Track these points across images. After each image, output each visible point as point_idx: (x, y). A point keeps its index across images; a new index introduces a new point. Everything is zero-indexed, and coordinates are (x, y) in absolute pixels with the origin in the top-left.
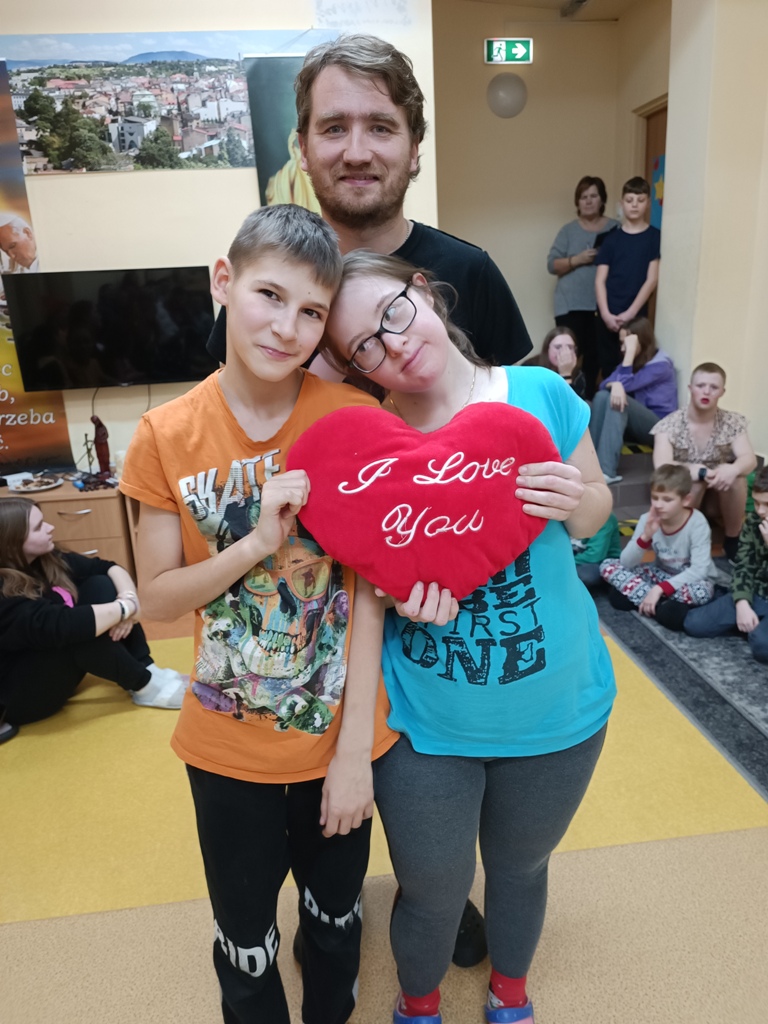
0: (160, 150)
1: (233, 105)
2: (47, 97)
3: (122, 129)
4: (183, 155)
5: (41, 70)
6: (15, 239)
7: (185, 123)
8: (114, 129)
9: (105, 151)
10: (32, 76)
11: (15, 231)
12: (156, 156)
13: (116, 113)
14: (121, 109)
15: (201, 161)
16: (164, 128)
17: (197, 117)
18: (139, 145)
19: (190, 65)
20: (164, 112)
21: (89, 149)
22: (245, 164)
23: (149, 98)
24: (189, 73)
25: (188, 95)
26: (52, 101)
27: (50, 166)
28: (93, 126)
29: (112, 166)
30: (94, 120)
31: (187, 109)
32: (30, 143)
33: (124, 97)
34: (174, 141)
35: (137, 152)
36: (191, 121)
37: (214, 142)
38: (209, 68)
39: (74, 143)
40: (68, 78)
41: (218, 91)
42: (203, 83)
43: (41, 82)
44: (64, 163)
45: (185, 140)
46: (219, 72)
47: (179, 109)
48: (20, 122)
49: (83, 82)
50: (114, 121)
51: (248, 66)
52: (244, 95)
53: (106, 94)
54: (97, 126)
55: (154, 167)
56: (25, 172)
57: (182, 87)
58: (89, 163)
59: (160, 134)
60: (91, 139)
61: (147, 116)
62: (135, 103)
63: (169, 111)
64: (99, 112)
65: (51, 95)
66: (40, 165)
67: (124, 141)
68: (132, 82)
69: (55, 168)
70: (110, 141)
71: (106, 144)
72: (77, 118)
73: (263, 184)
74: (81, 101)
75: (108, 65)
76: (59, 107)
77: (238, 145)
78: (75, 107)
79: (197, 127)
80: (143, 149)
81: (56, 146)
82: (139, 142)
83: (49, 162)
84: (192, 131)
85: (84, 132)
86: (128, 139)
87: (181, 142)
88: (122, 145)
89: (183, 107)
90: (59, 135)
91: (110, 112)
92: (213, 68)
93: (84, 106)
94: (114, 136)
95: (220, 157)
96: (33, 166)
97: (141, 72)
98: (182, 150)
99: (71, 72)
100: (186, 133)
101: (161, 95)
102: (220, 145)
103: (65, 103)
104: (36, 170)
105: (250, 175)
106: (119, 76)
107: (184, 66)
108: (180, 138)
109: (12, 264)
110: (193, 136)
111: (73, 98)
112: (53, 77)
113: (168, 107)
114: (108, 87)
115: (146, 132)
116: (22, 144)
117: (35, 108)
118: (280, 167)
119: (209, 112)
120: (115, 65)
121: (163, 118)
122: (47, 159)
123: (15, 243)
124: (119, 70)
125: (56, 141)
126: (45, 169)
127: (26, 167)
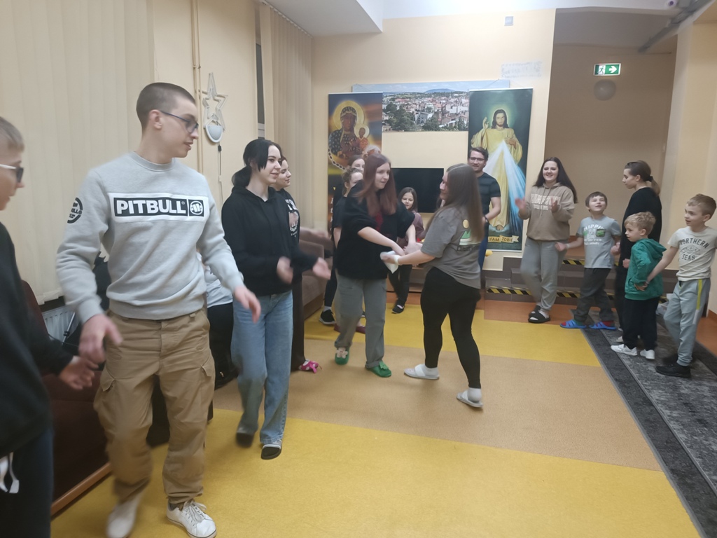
0: (432, 124)
1: (463, 108)
3: (420, 116)
4: (441, 126)
5: (394, 96)
7: (443, 115)
8: (416, 116)
9: (412, 124)
10: (391, 97)
12: (431, 126)
13: (419, 111)
14: (420, 109)
15: (447, 128)
16: (435, 116)
17: (448, 112)
18: (425, 122)
19: (449, 93)
20: (436, 111)
21: (406, 123)
22: (464, 129)
23: (431, 105)
24: (448, 97)
25: (446, 105)
26: (396, 106)
28: (409, 115)
29: (414, 130)
30: (410, 113)
31: (445, 109)
32: (386, 121)
33: (422, 105)
34: (438, 121)
35: (424, 125)
36: (446, 114)
37: (454, 122)
38: (455, 95)
39: (402, 121)
40: (403, 98)
41: (458, 103)
42: (452, 100)
43: (393, 99)
44: (397, 128)
46: (459, 96)
47: (442, 109)
48: (384, 113)
49: (408, 100)
50: (417, 114)
51: (471, 93)
52: (468, 104)
53: (415, 104)
54: (411, 115)
55: (429, 130)
57: (444, 101)
58: (406, 128)
59: (433, 118)
60: (408, 120)
61: (430, 112)
62: (426, 107)
64: (412, 110)
66: (388, 129)
68: (426, 100)
69: (393, 130)
71: (413, 121)
72: (404, 112)
73: (470, 138)
74: (406, 106)
75: (418, 93)
76: (398, 108)
77: (463, 123)
78: (404, 108)
79: (448, 116)
80: (426, 124)
81: (395, 122)
84: (446, 117)
85: (406, 117)
86: (421, 120)
87: (441, 122)
88: (419, 122)
90: (397, 118)
91: (416, 110)
92: (457, 95)
93: (407, 108)
94: (416, 119)
95: (455, 127)
97: (430, 96)
98: (441, 124)
99: (404, 96)
100: (443, 118)
101: (436, 104)
102: (456, 123)
103: (400, 107)
104: (386, 130)
105: (466, 134)
106: (421, 97)
107: (447, 94)
108: (440, 120)
110: (446, 119)
111: (404, 105)
112: (398, 98)
113: (438, 109)
114: (417, 102)
115: (428, 117)
116: (383, 121)
117: (390, 108)
118: (478, 131)
119: (453, 111)
120: (421, 94)
121: (435, 113)
122: (391, 127)
124: (422, 95)
125: (395, 120)
126: (390, 130)
127: (383, 129)
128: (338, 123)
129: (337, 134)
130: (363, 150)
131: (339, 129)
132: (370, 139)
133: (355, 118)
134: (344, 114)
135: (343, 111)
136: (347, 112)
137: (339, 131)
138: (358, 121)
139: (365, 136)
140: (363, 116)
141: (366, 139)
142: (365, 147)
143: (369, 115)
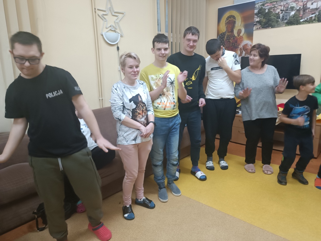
0: (294, 20)
2: (264, 9)
3: (284, 15)
4: (302, 21)
5: (264, 2)
6: (247, 48)
7: (304, 11)
8: (281, 15)
9: (277, 21)
10: (261, 3)
11: (248, 45)
12: (293, 22)
13: (283, 11)
15: (307, 22)
17: (309, 8)
18: (288, 19)
20: (298, 8)
21: (273, 22)
23: (294, 5)
25: (307, 2)
27: (261, 27)
28: (275, 15)
29: (279, 26)
30: (276, 13)
31: (306, 6)
32: (257, 21)
33: (286, 6)
34: (299, 17)
35: (287, 21)
36: (307, 10)
37: (314, 15)
39: (269, 20)
40: (271, 3)
43: (263, 5)
44: (265, 26)
45: (303, 16)
47: (303, 7)
48: (256, 16)
49: (275, 3)
50: (281, 13)
53: (281, 6)
54: (276, 15)
55: (291, 25)
56: (254, 29)
58: (272, 25)
59: (295, 15)
60: (274, 19)
61: (292, 10)
62: (289, 7)
63: (300, 8)
64: (279, 10)
65: (265, 8)
66: (258, 27)
67: (283, 18)
69: (262, 28)
70: (279, 19)
71: (278, 19)
72: (271, 13)
74: (273, 8)
76: (267, 11)
78: (271, 10)
79: (308, 11)
80: (289, 20)
81: (264, 22)
82: (288, 18)
83: (261, 26)
84: (306, 13)
85: (272, 17)
86: (285, 17)
88: (283, 19)
89: (305, 6)
90: (265, 19)
91: (281, 10)
93: (274, 10)
94: (281, 17)
95: (314, 20)
96: (256, 28)
98: (302, 19)
99: (272, 1)
100: (304, 14)
101: (298, 3)
103: (269, 10)
104: (257, 29)
108: (302, 15)
109: (245, 54)
110: (306, 14)
111: (271, 8)
112: (267, 3)
113: (300, 7)
114: (282, 4)
115: (291, 15)
116: (255, 22)
117: (261, 12)
119: (314, 6)
121: (297, 10)
122: (260, 26)
123: (247, 49)
125: (264, 20)
126: (260, 28)
127: (254, 28)
128: (223, 28)
129: (223, 35)
130: (239, 45)
131: (224, 32)
132: (244, 37)
133: (234, 22)
134: (228, 21)
135: (227, 19)
136: (230, 19)
137: (224, 33)
138: (236, 25)
139: (241, 35)
140: (240, 20)
141: (242, 37)
142: (241, 42)
143: (245, 19)
